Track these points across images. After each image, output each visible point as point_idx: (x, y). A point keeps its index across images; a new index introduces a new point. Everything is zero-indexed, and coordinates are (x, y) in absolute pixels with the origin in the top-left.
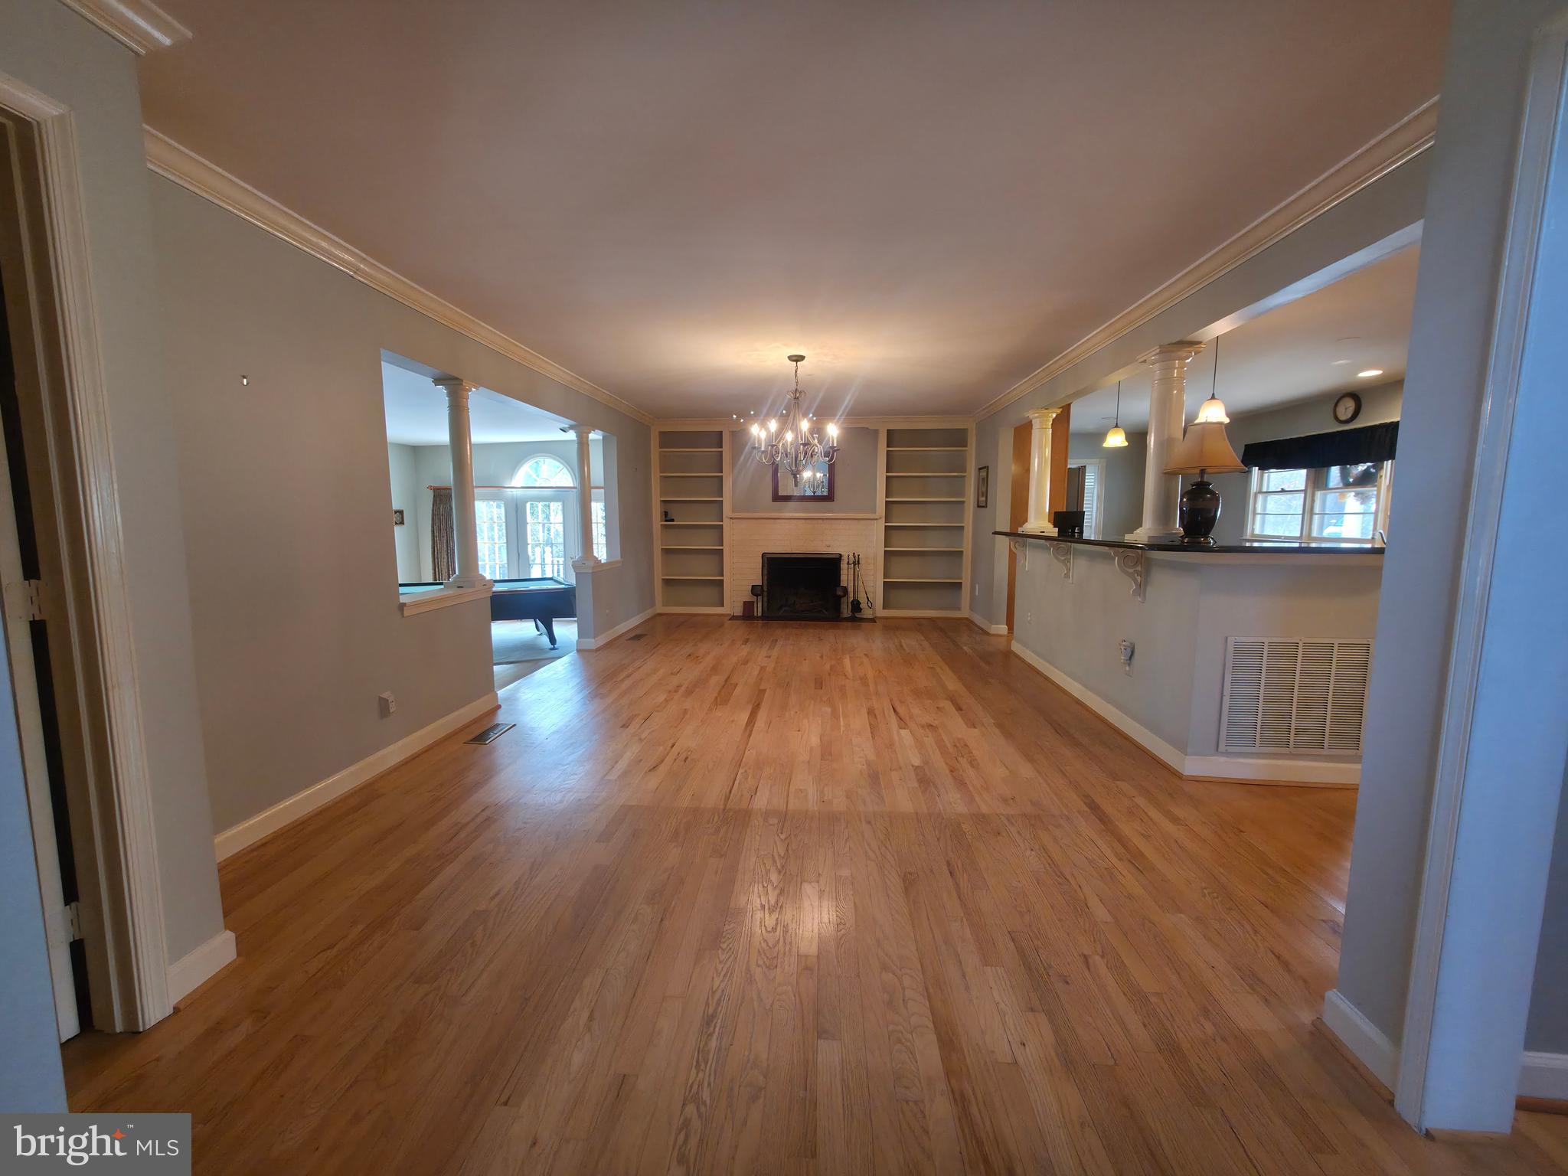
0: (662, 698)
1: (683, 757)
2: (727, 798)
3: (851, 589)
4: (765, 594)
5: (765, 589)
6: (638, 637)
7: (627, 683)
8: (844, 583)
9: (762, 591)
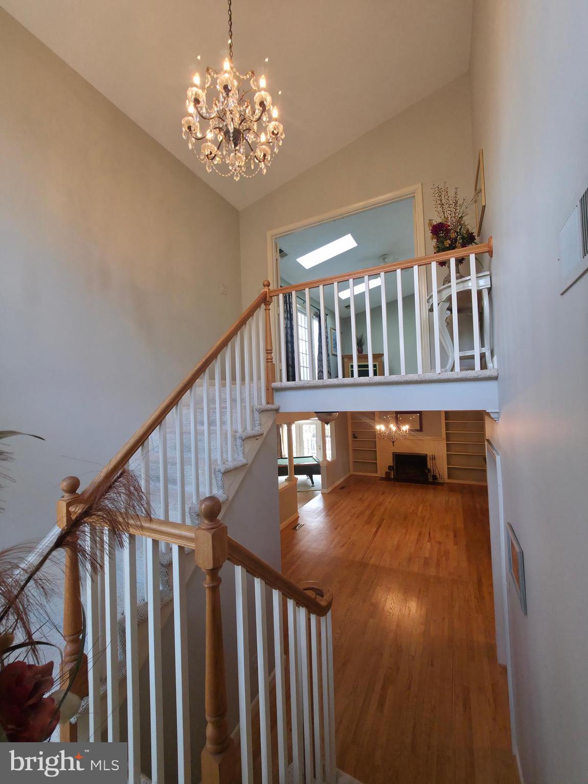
0: (348, 518)
1: (352, 543)
2: (362, 559)
3: (432, 470)
4: (395, 469)
5: (394, 467)
6: (343, 488)
7: (338, 510)
8: (429, 467)
9: (393, 468)
